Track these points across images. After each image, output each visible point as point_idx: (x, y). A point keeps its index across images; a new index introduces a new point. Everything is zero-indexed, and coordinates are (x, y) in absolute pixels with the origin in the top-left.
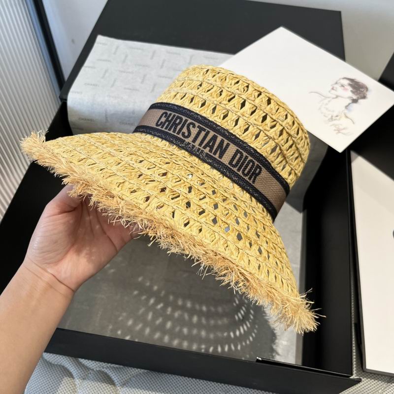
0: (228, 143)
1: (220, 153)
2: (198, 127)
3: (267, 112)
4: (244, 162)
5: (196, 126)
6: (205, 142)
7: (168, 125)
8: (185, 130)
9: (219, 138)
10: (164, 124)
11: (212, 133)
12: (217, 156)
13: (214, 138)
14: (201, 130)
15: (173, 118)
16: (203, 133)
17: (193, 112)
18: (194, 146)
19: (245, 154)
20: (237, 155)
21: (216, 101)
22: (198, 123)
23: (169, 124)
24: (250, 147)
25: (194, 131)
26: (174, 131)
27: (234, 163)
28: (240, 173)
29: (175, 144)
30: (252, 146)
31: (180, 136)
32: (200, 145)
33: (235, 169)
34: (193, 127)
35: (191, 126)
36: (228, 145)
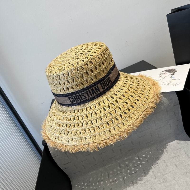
1: (98, 91)
3: (95, 66)
6: (92, 94)
8: (83, 97)
11: (90, 90)
13: (92, 90)
14: (87, 92)
16: (88, 93)
18: (91, 98)
22: (84, 92)
25: (86, 95)
26: (80, 100)
27: (104, 87)
30: (102, 77)
31: (84, 100)
32: (92, 96)
33: (106, 88)
35: (83, 94)
36: (97, 86)
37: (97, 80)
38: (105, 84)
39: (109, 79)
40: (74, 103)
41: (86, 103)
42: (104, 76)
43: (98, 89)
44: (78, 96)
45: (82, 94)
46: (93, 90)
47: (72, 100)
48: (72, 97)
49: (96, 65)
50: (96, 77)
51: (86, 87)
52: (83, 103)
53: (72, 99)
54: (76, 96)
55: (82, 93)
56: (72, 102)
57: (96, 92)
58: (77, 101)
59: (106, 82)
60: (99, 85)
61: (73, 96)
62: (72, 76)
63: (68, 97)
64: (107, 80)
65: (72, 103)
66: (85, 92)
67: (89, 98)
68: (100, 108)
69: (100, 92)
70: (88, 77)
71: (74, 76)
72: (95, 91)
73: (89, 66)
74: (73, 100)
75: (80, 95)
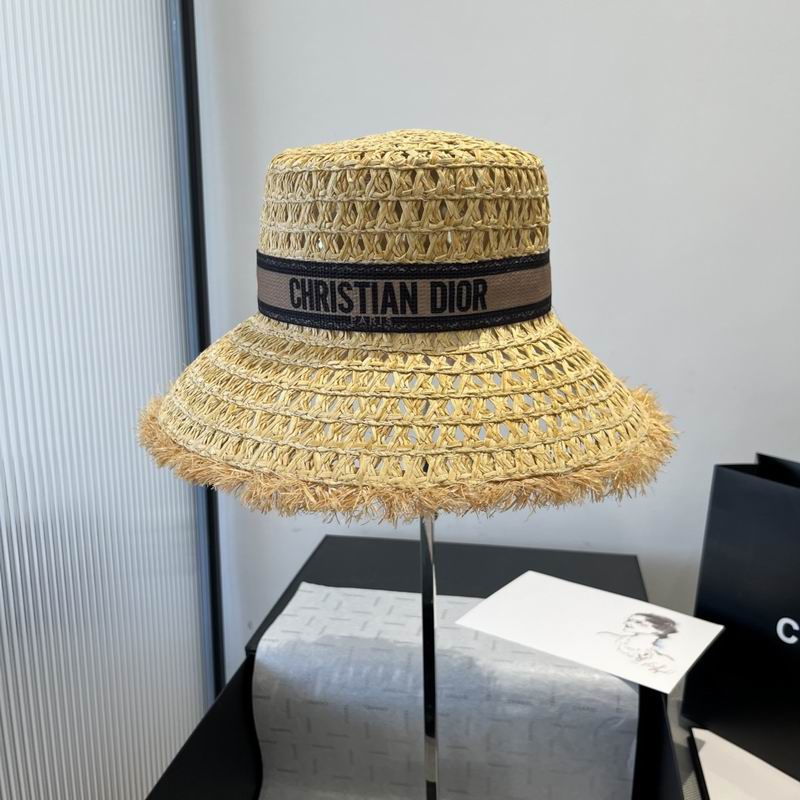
0: (412, 284)
1: (410, 306)
2: (355, 286)
3: (441, 197)
4: (452, 294)
5: (352, 285)
7: (311, 302)
8: (339, 300)
9: (396, 284)
10: (305, 301)
11: (381, 283)
12: (409, 313)
13: (389, 288)
14: (362, 287)
15: (310, 287)
16: (368, 291)
17: (334, 264)
19: (446, 281)
20: (436, 291)
21: (355, 228)
22: (352, 278)
23: (311, 298)
24: (448, 265)
25: (354, 295)
26: (326, 309)
27: (439, 305)
28: (457, 312)
29: (339, 329)
30: (449, 261)
31: (339, 313)
32: (375, 311)
33: (446, 313)
34: (348, 289)
35: (345, 289)
36: (414, 286)
37: (426, 262)
38: (452, 297)
39: (476, 288)
40: (301, 309)
41: (343, 330)
42: (463, 262)
43: (410, 298)
44: (324, 284)
45: (342, 285)
46: (393, 291)
47: (298, 293)
48: (303, 281)
49: (449, 196)
50: (427, 245)
51: (370, 266)
52: (332, 329)
53: (300, 291)
54: (318, 283)
55: (344, 280)
56: (297, 306)
57: (399, 305)
58: (312, 308)
59: (460, 290)
60: (424, 286)
61: (307, 278)
62: (336, 190)
63: (291, 277)
64: (467, 284)
65: (293, 308)
66: (356, 284)
67: (363, 315)
68: (377, 368)
69: (411, 316)
70: (396, 224)
71: (343, 194)
72: (398, 301)
73: (417, 186)
74: (300, 296)
75: (333, 284)
